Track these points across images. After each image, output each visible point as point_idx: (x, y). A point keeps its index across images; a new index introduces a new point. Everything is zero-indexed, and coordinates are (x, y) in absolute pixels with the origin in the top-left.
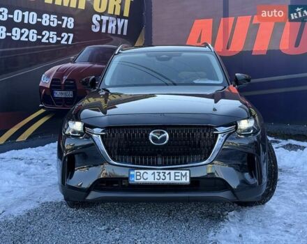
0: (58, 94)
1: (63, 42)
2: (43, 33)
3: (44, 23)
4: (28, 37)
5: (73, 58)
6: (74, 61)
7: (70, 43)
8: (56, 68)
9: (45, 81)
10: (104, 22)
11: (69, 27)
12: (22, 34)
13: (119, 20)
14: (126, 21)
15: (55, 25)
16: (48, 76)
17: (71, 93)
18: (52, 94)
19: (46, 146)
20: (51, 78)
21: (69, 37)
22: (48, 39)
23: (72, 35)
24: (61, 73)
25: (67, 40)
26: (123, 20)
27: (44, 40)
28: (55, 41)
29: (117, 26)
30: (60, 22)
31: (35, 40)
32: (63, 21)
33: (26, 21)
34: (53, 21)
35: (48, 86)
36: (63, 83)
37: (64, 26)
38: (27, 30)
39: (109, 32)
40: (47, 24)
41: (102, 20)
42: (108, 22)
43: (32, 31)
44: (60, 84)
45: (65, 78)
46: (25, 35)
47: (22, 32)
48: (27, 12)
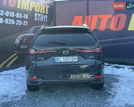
0: (22, 47)
1: (24, 25)
2: (17, 21)
3: (17, 17)
4: (11, 22)
5: (27, 31)
6: (28, 33)
7: (26, 25)
8: (21, 36)
9: (17, 41)
10: (39, 16)
11: (26, 18)
12: (9, 21)
13: (44, 15)
14: (47, 16)
15: (21, 18)
16: (18, 39)
17: (27, 46)
18: (20, 47)
19: (18, 69)
20: (20, 40)
21: (26, 22)
22: (18, 23)
23: (27, 22)
24: (23, 38)
25: (26, 24)
26: (46, 16)
27: (17, 24)
28: (21, 24)
29: (43, 18)
30: (23, 16)
31: (14, 24)
32: (24, 16)
33: (10, 16)
34: (20, 16)
35: (18, 43)
36: (24, 42)
37: (24, 18)
38: (11, 20)
39: (41, 20)
40: (18, 17)
41: (38, 15)
42: (40, 16)
43: (12, 20)
44: (23, 42)
45: (25, 40)
46: (10, 22)
47: (9, 20)
48: (11, 12)
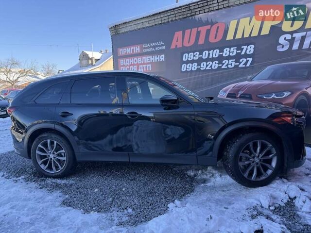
1: (241, 66)
2: (224, 62)
4: (211, 66)
5: (250, 77)
6: (251, 80)
7: (248, 65)
8: (232, 85)
9: (222, 95)
10: (298, 39)
11: (248, 53)
12: (207, 66)
15: (234, 54)
16: (225, 91)
20: (228, 92)
22: (227, 65)
23: (250, 59)
24: (237, 89)
27: (224, 67)
28: (233, 66)
30: (239, 51)
31: (216, 68)
32: (242, 49)
33: (210, 57)
35: (224, 98)
36: (238, 96)
37: (243, 53)
38: (211, 62)
39: (305, 47)
41: (294, 38)
42: (304, 37)
43: (214, 62)
46: (209, 66)
47: (208, 64)
48: (212, 51)
